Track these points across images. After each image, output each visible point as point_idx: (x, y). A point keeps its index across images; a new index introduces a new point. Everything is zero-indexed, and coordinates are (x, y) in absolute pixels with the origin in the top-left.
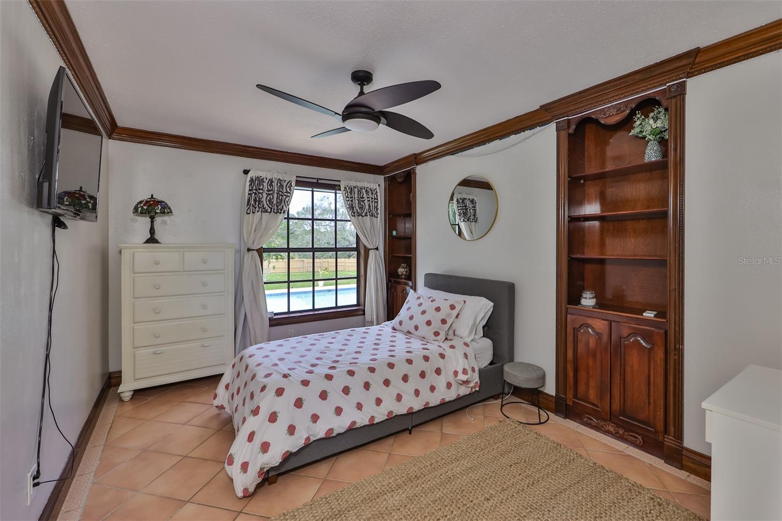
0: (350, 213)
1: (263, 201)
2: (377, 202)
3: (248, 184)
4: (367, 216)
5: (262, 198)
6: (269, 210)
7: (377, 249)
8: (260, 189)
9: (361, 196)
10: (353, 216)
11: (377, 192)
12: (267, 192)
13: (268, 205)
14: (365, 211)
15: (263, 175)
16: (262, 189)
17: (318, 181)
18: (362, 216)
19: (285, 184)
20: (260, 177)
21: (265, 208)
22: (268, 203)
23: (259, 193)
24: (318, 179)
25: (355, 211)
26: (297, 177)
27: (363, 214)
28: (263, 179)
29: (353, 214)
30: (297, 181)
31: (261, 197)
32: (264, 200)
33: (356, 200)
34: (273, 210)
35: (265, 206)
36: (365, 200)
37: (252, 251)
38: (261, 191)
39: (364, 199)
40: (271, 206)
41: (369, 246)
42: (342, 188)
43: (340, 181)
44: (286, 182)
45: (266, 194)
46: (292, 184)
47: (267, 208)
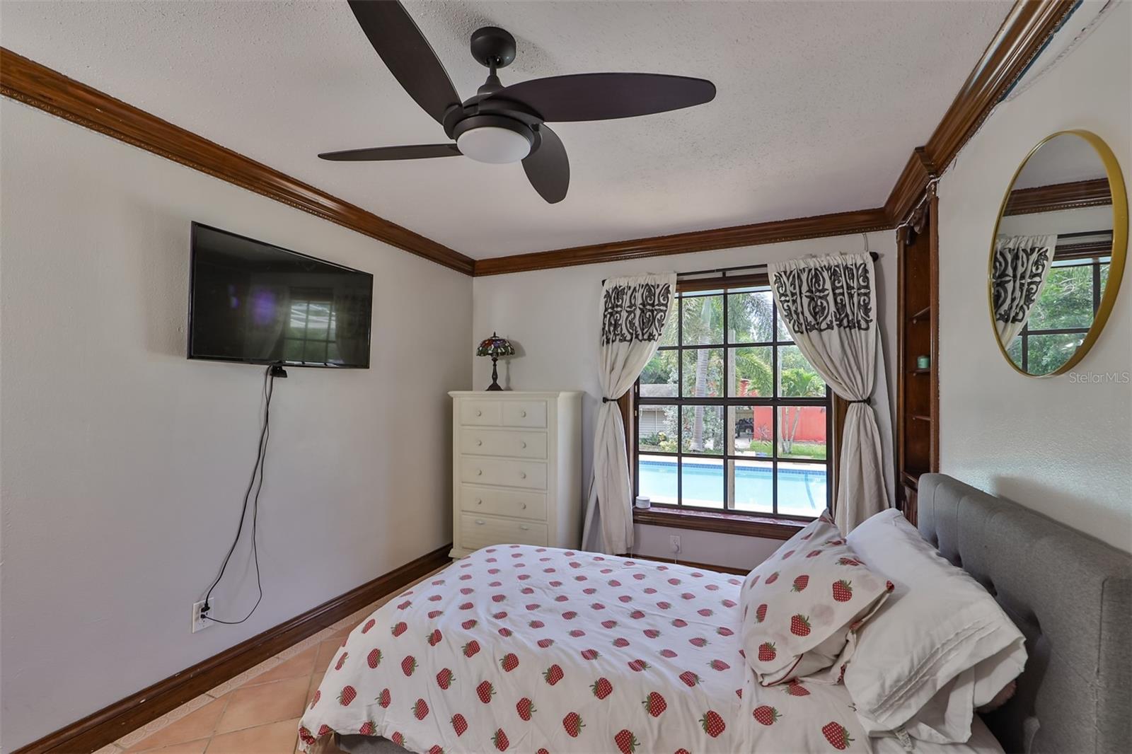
0: (791, 325)
1: (621, 325)
2: (867, 295)
3: (603, 300)
4: (832, 328)
5: (619, 320)
6: (628, 338)
7: (868, 401)
8: (617, 306)
9: (821, 287)
10: (796, 332)
11: (866, 271)
12: (629, 309)
13: (628, 330)
14: (829, 318)
15: (623, 283)
16: (621, 306)
17: (724, 274)
18: (821, 330)
19: (658, 291)
20: (620, 287)
21: (623, 335)
22: (628, 325)
23: (617, 312)
24: (724, 271)
25: (802, 321)
26: (678, 275)
27: (824, 326)
28: (624, 288)
29: (797, 329)
30: (679, 283)
31: (618, 318)
32: (622, 321)
33: (804, 298)
34: (634, 336)
35: (625, 331)
36: (828, 295)
37: (609, 402)
38: (619, 309)
39: (826, 293)
40: (631, 331)
41: (847, 396)
42: (772, 279)
43: (766, 266)
44: (661, 287)
45: (626, 311)
46: (670, 289)
47: (627, 334)
